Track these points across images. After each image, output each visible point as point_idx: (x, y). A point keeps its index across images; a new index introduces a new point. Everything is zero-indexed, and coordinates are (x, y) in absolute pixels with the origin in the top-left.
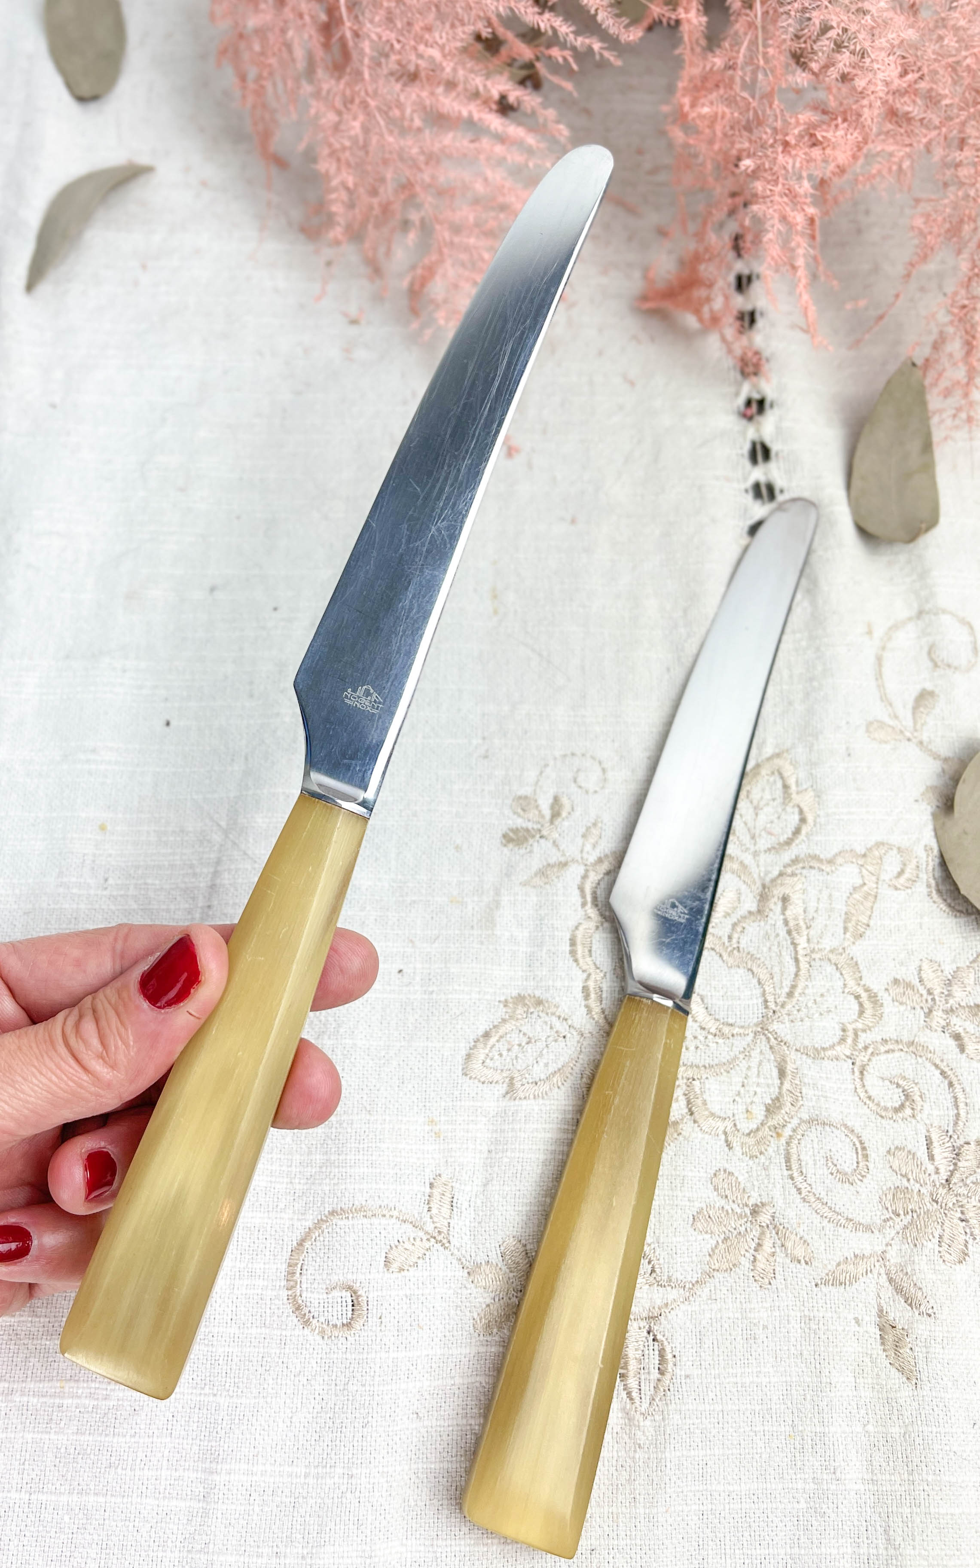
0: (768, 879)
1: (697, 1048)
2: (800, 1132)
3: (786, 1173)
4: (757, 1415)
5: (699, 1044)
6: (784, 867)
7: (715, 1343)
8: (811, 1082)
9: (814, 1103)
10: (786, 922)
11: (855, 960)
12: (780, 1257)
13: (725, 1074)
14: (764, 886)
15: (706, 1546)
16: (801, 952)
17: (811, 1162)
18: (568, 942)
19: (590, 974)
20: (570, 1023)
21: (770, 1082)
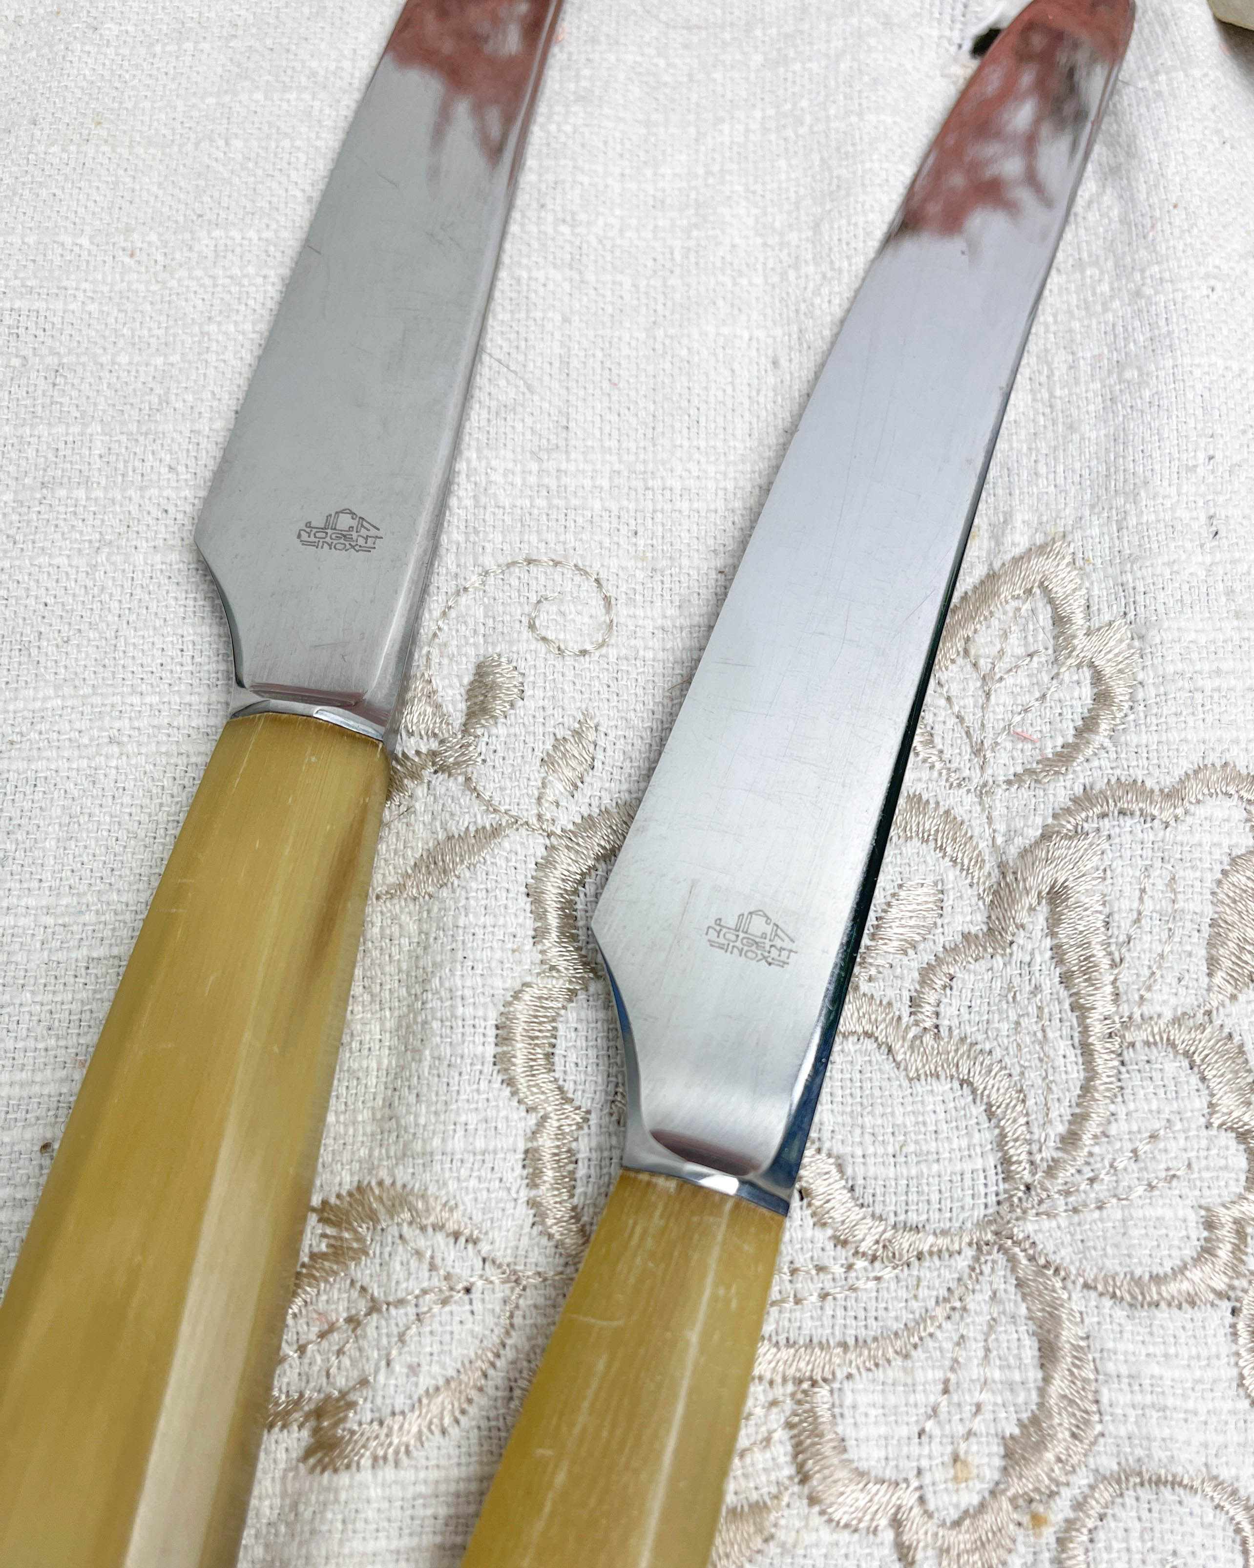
0: (1013, 851)
1: (824, 1296)
2: (1094, 1508)
5: (829, 1286)
6: (1055, 816)
8: (1124, 1370)
9: (1131, 1427)
10: (1058, 954)
11: (1237, 1039)
13: (898, 1362)
14: (1002, 867)
16: (1097, 1028)
18: (492, 1032)
19: (545, 1118)
20: (485, 1248)
21: (1017, 1376)
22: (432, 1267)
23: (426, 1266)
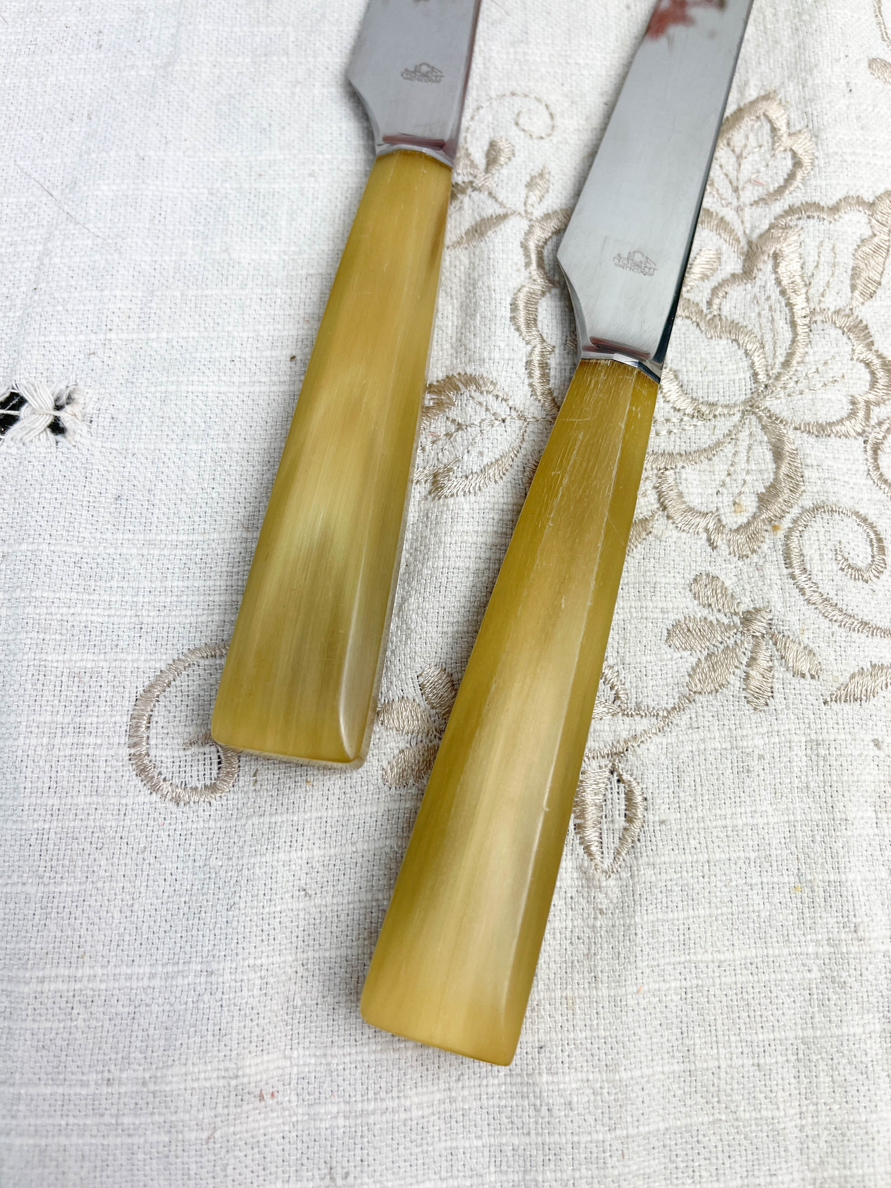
0: (755, 236)
1: (670, 432)
2: (802, 523)
3: (785, 571)
4: (752, 864)
5: (672, 428)
6: (775, 219)
7: (698, 780)
8: (815, 463)
9: (818, 488)
10: (778, 282)
11: (864, 322)
12: (779, 672)
13: (705, 461)
14: (750, 243)
15: (691, 1034)
16: (798, 314)
17: (817, 557)
18: (509, 307)
19: (535, 347)
20: (510, 403)
21: (763, 467)
22: (487, 409)
23: (484, 409)
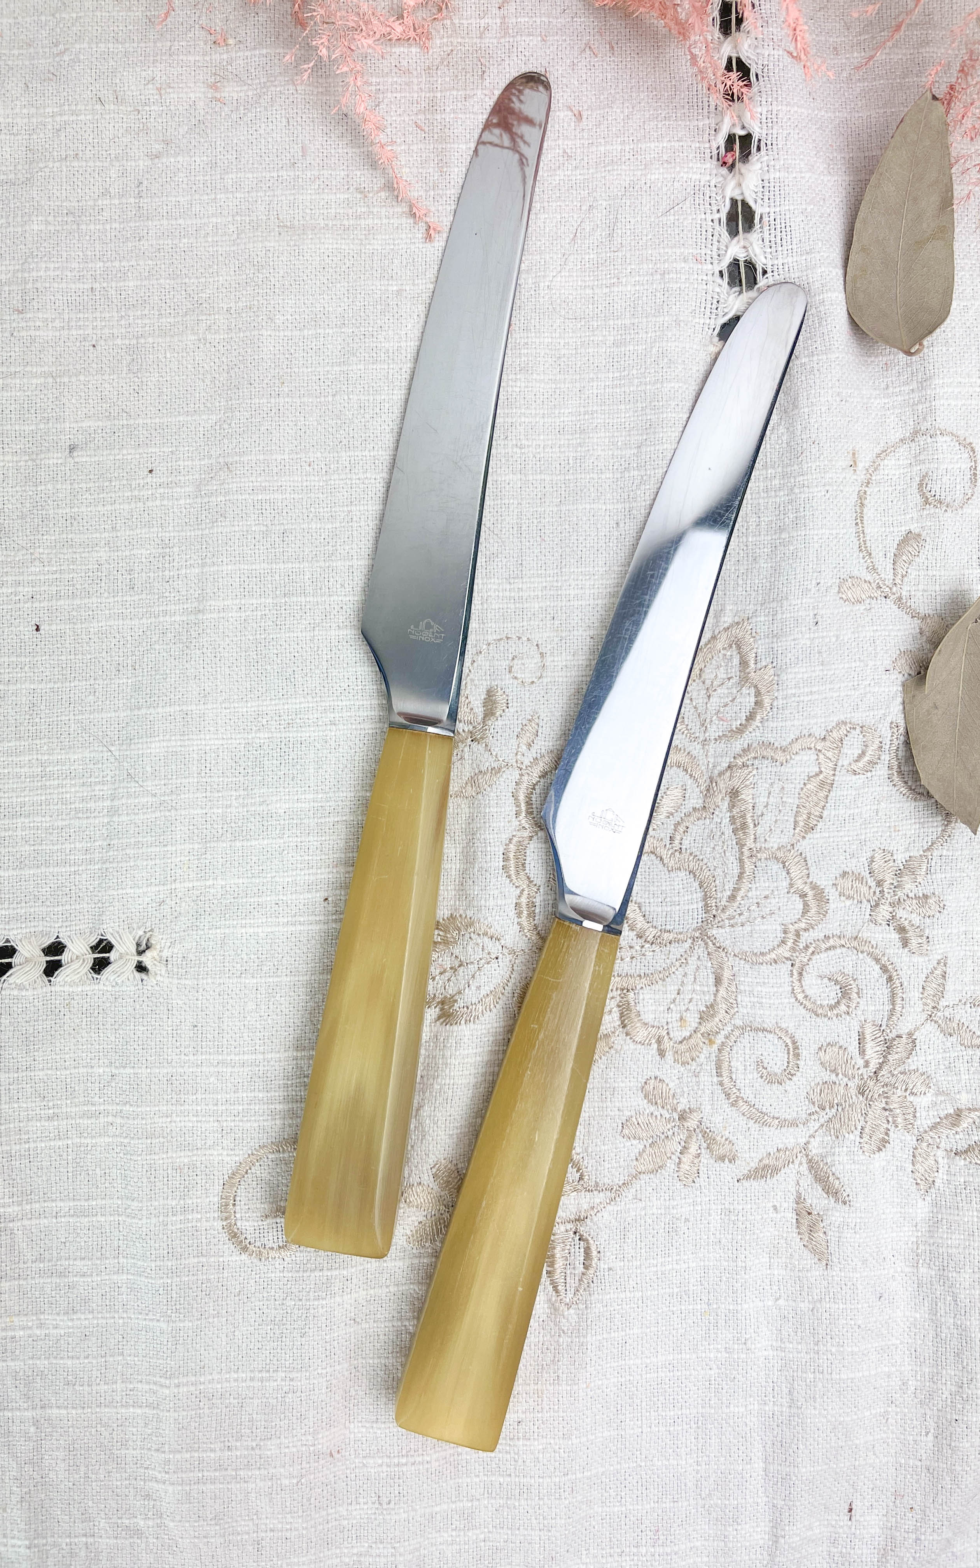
0: (716, 772)
1: (632, 958)
2: (733, 1038)
3: (715, 1079)
5: (634, 953)
6: (734, 758)
8: (747, 988)
9: (749, 1010)
10: (733, 820)
11: (803, 855)
12: (705, 1158)
13: (660, 982)
14: (711, 779)
16: (747, 853)
17: (741, 1068)
18: (502, 857)
19: (523, 890)
20: (503, 942)
21: (706, 989)
22: (483, 950)
23: (480, 949)
